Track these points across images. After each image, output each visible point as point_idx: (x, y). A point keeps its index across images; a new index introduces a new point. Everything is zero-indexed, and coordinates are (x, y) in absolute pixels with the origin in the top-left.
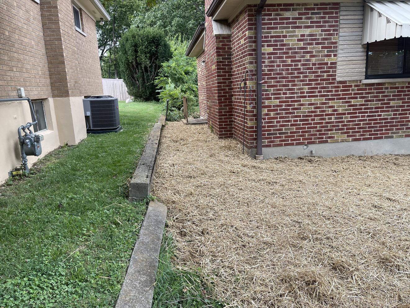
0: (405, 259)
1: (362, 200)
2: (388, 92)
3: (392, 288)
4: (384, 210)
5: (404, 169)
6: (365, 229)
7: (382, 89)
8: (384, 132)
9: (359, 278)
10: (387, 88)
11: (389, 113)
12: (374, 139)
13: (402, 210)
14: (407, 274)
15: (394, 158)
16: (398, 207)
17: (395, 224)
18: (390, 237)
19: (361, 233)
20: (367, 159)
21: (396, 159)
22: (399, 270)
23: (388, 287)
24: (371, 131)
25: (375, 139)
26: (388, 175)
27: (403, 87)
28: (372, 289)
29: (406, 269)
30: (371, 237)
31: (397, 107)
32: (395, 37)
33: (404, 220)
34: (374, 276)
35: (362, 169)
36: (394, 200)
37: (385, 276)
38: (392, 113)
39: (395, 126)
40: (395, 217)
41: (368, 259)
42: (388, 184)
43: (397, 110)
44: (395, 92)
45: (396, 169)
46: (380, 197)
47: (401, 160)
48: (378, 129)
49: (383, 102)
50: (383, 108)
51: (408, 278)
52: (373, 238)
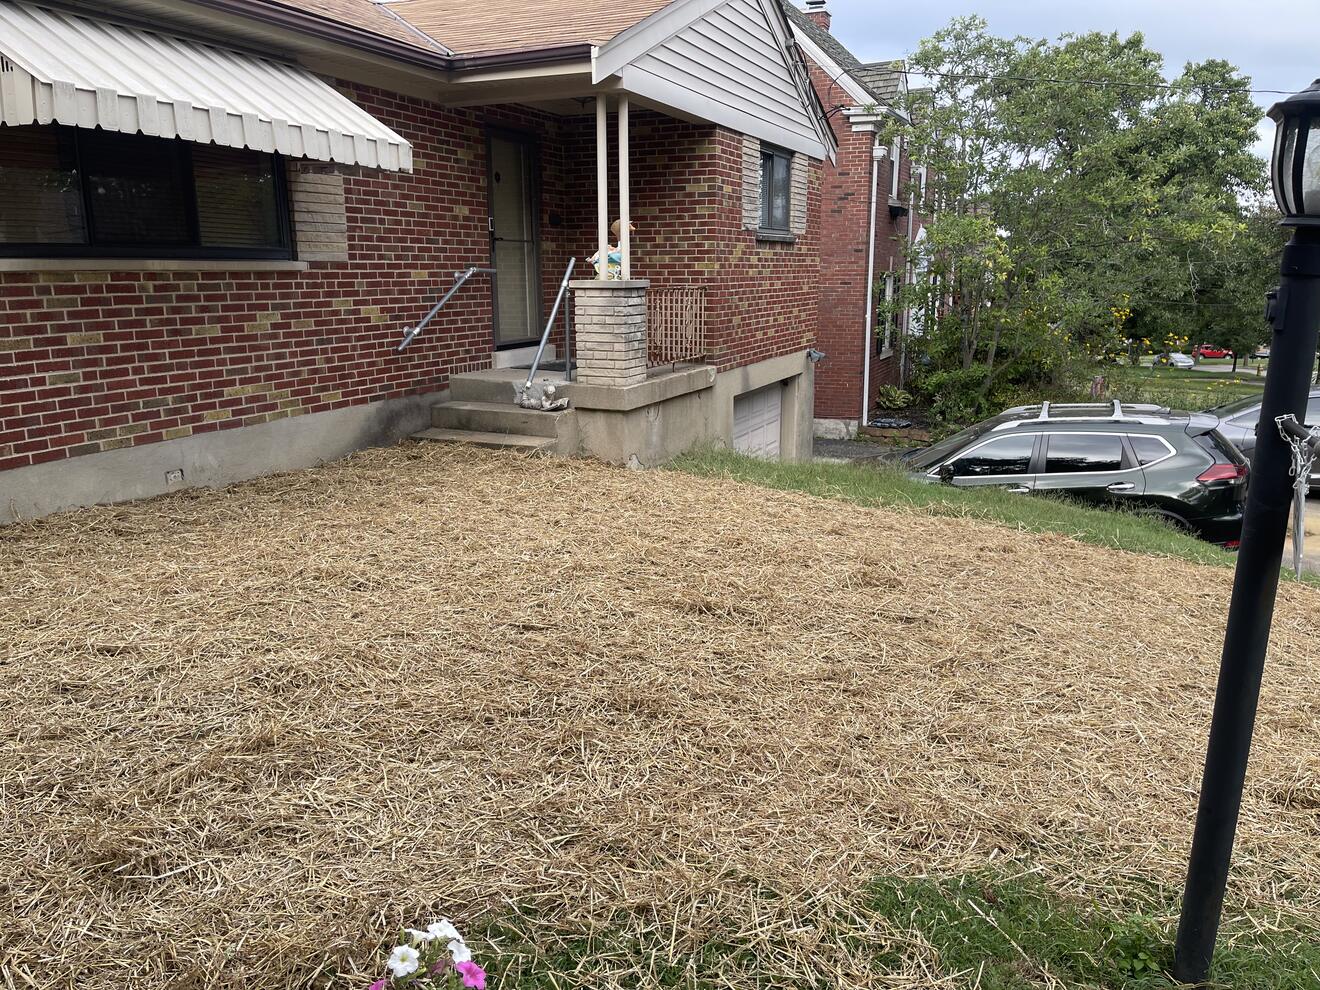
0: (170, 829)
1: (15, 680)
2: (51, 303)
3: (142, 943)
4: (95, 693)
5: (149, 544)
6: (36, 777)
7: (28, 291)
8: (63, 435)
9: (26, 967)
10: (45, 291)
11: (67, 372)
12: (35, 463)
13: (151, 674)
14: (183, 873)
15: (114, 514)
16: (138, 667)
17: (133, 725)
18: (120, 776)
19: (22, 798)
20: (24, 534)
21: (121, 517)
22: (157, 873)
23: (131, 945)
24: (21, 436)
25: (40, 462)
26: (99, 571)
27: (97, 289)
28: (78, 981)
29: (179, 857)
30: (57, 799)
31: (90, 351)
32: (35, 121)
33: (159, 703)
34: (80, 929)
35: (8, 570)
36: (125, 650)
37: (116, 914)
38: (80, 371)
39: (97, 412)
40: (131, 704)
41: (52, 881)
42: (101, 602)
43: (95, 363)
44: (73, 303)
45: (123, 549)
46: (78, 653)
47: (136, 516)
48: (42, 426)
49: (41, 336)
50: (44, 354)
51: (188, 884)
52: (67, 799)
